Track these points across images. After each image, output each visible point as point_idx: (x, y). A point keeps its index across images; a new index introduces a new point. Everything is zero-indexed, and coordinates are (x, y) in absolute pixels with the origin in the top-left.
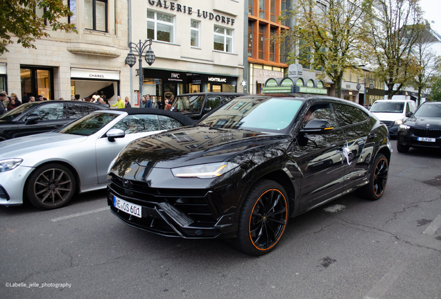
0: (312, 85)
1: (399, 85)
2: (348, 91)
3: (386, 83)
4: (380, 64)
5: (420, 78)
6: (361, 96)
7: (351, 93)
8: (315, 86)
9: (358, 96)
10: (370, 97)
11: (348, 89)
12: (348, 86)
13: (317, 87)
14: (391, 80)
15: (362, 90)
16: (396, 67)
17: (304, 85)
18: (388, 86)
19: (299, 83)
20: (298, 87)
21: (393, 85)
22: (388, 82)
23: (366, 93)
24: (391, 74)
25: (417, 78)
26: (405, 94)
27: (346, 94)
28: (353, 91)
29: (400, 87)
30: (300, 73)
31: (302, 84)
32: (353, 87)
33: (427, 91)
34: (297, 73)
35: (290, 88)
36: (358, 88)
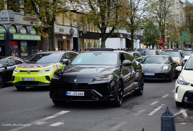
0: (25, 31)
1: (111, 28)
2: (61, 35)
3: (99, 26)
4: (92, 7)
5: (131, 20)
6: (75, 40)
7: (64, 38)
8: (28, 33)
9: (72, 40)
10: (85, 40)
11: (61, 33)
12: (61, 30)
13: (30, 34)
14: (103, 24)
15: (76, 35)
16: (107, 12)
17: (18, 32)
18: (101, 29)
19: (12, 30)
20: (12, 35)
21: (105, 29)
22: (101, 25)
23: (80, 37)
24: (103, 18)
25: (129, 20)
26: (119, 37)
27: (60, 39)
28: (66, 35)
29: (113, 30)
30: (12, 19)
31: (15, 31)
32: (67, 31)
33: (141, 32)
34: (9, 19)
35: (3, 35)
36: (72, 32)
